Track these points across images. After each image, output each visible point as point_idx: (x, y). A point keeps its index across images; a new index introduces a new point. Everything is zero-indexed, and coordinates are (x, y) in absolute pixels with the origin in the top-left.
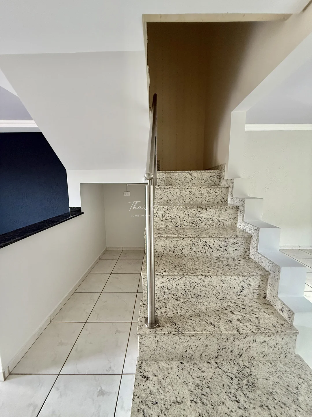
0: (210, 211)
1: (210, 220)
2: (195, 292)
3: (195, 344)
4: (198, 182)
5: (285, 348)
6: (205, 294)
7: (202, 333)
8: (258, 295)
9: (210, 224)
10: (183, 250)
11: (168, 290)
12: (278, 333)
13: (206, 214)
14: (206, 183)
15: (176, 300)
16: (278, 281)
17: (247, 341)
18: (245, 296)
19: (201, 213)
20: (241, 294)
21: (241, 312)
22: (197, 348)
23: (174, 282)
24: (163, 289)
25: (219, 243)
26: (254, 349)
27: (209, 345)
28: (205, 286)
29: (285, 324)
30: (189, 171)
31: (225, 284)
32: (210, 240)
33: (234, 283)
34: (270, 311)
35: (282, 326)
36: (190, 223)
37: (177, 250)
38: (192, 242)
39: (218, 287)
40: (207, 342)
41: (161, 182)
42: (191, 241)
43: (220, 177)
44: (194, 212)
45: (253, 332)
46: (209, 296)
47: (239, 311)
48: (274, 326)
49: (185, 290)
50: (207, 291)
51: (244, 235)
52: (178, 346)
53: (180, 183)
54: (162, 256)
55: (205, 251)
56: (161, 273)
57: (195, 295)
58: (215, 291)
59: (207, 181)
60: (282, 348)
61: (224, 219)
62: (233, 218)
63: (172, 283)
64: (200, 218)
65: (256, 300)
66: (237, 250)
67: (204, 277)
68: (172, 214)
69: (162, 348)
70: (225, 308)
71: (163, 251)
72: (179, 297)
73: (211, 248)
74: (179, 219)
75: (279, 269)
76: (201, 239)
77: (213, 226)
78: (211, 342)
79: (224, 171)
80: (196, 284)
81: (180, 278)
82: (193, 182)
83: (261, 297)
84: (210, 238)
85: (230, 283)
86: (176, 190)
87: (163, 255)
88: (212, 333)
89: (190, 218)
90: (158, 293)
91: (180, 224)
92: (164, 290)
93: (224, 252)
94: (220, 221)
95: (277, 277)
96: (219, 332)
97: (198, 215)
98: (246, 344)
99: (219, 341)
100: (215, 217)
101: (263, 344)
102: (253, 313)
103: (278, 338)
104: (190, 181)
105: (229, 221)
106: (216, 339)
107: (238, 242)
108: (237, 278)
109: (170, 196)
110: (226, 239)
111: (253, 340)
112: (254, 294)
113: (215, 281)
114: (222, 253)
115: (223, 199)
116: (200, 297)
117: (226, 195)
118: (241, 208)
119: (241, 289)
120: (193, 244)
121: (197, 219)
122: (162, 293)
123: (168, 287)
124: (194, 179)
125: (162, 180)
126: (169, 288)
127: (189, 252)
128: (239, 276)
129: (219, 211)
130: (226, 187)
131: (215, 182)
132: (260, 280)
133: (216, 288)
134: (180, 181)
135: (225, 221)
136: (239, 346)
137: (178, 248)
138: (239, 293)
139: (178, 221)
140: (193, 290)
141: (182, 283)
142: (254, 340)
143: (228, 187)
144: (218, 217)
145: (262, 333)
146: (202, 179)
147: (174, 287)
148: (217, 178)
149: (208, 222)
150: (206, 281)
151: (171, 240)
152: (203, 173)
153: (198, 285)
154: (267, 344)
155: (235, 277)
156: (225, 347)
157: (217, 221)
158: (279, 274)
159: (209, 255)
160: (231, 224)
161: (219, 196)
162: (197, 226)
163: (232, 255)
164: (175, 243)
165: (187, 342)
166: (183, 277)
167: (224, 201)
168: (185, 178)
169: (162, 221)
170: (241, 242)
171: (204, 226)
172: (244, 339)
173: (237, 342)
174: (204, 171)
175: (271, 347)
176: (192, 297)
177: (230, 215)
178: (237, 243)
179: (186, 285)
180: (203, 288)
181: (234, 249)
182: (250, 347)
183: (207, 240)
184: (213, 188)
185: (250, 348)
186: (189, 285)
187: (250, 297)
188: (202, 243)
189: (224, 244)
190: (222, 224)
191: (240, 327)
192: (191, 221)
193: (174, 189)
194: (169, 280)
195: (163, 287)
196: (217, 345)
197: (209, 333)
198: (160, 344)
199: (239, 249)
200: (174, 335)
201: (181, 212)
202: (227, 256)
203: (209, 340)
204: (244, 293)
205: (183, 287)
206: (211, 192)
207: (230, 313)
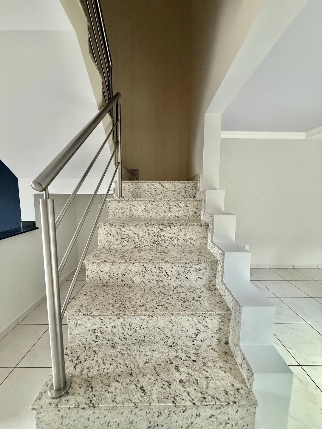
0: (175, 229)
1: (175, 239)
2: (136, 336)
3: (115, 420)
4: (171, 194)
5: (241, 424)
6: (150, 338)
7: (123, 406)
8: (218, 340)
9: (175, 244)
10: (134, 278)
11: (101, 334)
12: (228, 405)
13: (170, 232)
14: (180, 195)
15: (113, 347)
16: (239, 325)
17: (187, 415)
18: (201, 342)
19: (164, 231)
20: (196, 339)
21: (189, 368)
22: (118, 425)
23: (109, 324)
24: (94, 332)
25: (178, 270)
26: (197, 426)
27: (135, 421)
28: (149, 328)
29: (242, 388)
30: (160, 181)
31: (176, 327)
32: (166, 266)
33: (187, 324)
34: (228, 365)
35: (237, 393)
36: (151, 243)
37: (126, 278)
38: (145, 268)
39: (166, 330)
40: (132, 417)
41: (128, 193)
42: (143, 267)
43: (195, 188)
44: (155, 230)
45: (194, 403)
46: (155, 342)
47: (187, 366)
48: (227, 393)
49: (123, 334)
50: (152, 335)
51: (208, 260)
52: (92, 424)
53: (150, 195)
54: (107, 285)
55: (161, 280)
56: (90, 313)
57: (136, 340)
58: (163, 335)
59: (181, 193)
60: (237, 424)
61: (191, 239)
62: (202, 238)
63: (106, 325)
64: (163, 238)
65: (215, 347)
66: (200, 278)
67: (148, 317)
68: (129, 232)
69: (69, 426)
70: (170, 360)
71: (109, 280)
72: (116, 343)
73: (169, 276)
74: (138, 237)
75: (240, 310)
76: (155, 265)
77: (178, 247)
78: (137, 417)
79: (199, 182)
80: (138, 326)
81: (116, 318)
82: (165, 193)
83: (223, 343)
84: (167, 264)
85: (181, 324)
86: (140, 203)
87: (110, 284)
88: (137, 406)
89: (150, 237)
90: (88, 337)
91: (138, 244)
92: (96, 334)
93: (184, 281)
94: (186, 241)
95: (237, 320)
96: (146, 405)
97: (160, 234)
98: (187, 420)
99: (149, 415)
100: (180, 236)
101: (210, 419)
102: (204, 370)
103: (231, 411)
104: (161, 193)
105: (198, 241)
106: (145, 413)
107: (201, 268)
108: (190, 319)
109: (134, 210)
110: (187, 265)
111: (196, 414)
112: (213, 339)
113: (162, 322)
114: (182, 281)
115: (196, 214)
116: (143, 343)
117: (199, 209)
118: (211, 226)
119: (197, 332)
120: (146, 271)
121: (159, 238)
122: (93, 337)
123: (102, 330)
124: (166, 190)
125: (129, 191)
126: (102, 332)
127: (141, 280)
128: (192, 316)
129: (185, 229)
130: (199, 200)
131: (191, 194)
132: (220, 320)
133: (164, 331)
134: (150, 192)
135: (192, 241)
136: (177, 422)
137: (127, 275)
138: (193, 338)
139: (137, 240)
140: (134, 334)
141: (119, 324)
142: (198, 414)
143: (200, 200)
144: (184, 236)
145: (207, 405)
146: (175, 190)
147: (109, 330)
148: (193, 189)
149: (172, 242)
150: (150, 321)
151: (118, 265)
152: (176, 184)
153: (140, 327)
154: (215, 420)
155: (187, 317)
156: (158, 424)
157: (183, 240)
158: (239, 315)
159: (166, 284)
160: (200, 244)
161: (191, 210)
162: (160, 247)
163: (194, 284)
164: (124, 269)
165: (103, 417)
166: (120, 317)
167: (196, 217)
168: (155, 190)
169: (117, 240)
170: (205, 268)
171: (168, 247)
172: (183, 412)
173: (174, 417)
174: (177, 181)
175: (221, 423)
176: (133, 343)
177: (199, 234)
178: (200, 270)
179: (124, 327)
180: (147, 331)
181: (197, 277)
182: (192, 423)
183: (164, 266)
184: (184, 201)
185: (192, 425)
186: (128, 327)
187: (208, 342)
188: (157, 270)
189: (185, 270)
190: (189, 244)
191: (179, 395)
192: (152, 241)
193: (138, 201)
194: (102, 321)
195: (95, 330)
196: (146, 421)
197: (133, 406)
198: (66, 421)
199: (203, 276)
200: (83, 408)
201: (139, 230)
202: (188, 285)
203: (134, 414)
204: (201, 338)
205: (121, 330)
206: (181, 206)
207: (174, 368)
